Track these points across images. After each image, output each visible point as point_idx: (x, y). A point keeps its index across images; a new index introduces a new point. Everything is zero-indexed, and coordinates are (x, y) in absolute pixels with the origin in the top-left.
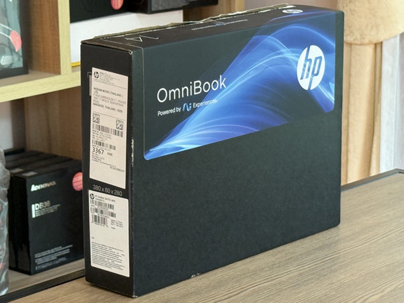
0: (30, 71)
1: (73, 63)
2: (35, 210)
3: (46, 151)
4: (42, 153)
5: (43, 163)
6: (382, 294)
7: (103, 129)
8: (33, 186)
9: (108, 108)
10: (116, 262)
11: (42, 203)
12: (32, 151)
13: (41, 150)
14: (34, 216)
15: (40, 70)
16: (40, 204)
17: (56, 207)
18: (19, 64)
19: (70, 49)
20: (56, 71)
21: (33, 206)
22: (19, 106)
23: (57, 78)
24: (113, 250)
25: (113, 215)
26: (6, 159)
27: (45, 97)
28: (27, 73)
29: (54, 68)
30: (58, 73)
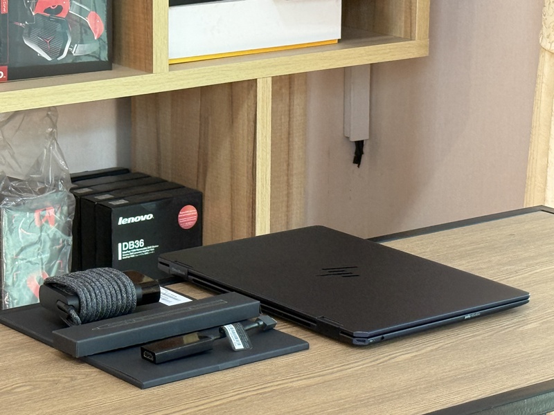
0: (114, 65)
1: (171, 57)
2: (122, 251)
5: (144, 189)
6: (417, 354)
8: (121, 218)
11: (133, 242)
14: (120, 258)
15: (130, 66)
16: (130, 242)
17: (152, 248)
18: (104, 56)
19: (168, 40)
20: (148, 69)
21: (120, 245)
23: (147, 77)
28: (110, 69)
29: (144, 64)
30: (150, 71)
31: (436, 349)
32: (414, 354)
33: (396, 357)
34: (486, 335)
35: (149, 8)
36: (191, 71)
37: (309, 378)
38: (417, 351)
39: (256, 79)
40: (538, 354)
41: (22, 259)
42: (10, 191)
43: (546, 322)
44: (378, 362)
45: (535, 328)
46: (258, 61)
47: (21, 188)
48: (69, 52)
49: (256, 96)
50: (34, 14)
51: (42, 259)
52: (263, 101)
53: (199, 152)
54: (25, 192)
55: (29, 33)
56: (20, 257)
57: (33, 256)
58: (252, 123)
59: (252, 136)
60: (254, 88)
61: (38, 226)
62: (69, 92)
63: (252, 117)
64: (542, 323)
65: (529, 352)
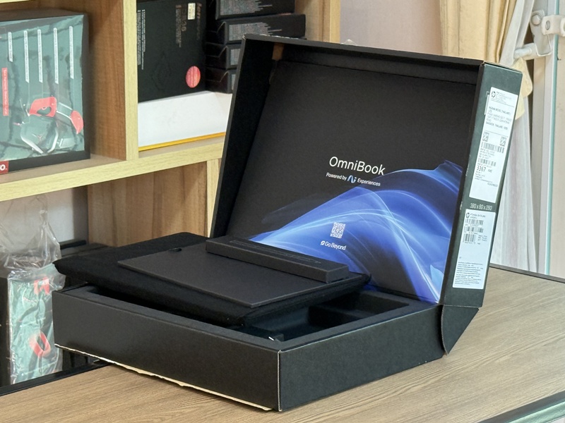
0: (91, 155)
1: (140, 146)
3: (111, 244)
4: (106, 246)
6: (425, 385)
7: (491, 147)
9: (497, 126)
10: (474, 278)
12: (96, 244)
13: (104, 242)
15: (103, 155)
18: (81, 147)
19: (137, 132)
20: (121, 156)
22: (82, 195)
23: (122, 164)
24: (475, 266)
25: (481, 230)
26: (62, 253)
27: (111, 185)
28: (88, 157)
29: (119, 153)
30: (123, 158)
31: (439, 381)
32: (423, 385)
33: (410, 388)
34: (473, 367)
35: (122, 106)
36: (157, 157)
37: (349, 409)
38: (424, 383)
39: (206, 162)
40: (519, 381)
41: (25, 323)
42: (15, 266)
43: (516, 355)
44: (398, 393)
45: (509, 360)
46: (207, 146)
47: (23, 262)
48: (57, 145)
49: (206, 176)
50: (29, 115)
51: (40, 322)
52: (212, 179)
53: (153, 224)
54: (27, 266)
55: (25, 132)
56: (24, 321)
57: (33, 320)
58: (203, 198)
59: (203, 208)
60: (204, 169)
61: (37, 294)
62: (61, 180)
63: (202, 193)
64: (513, 355)
65: (512, 379)
